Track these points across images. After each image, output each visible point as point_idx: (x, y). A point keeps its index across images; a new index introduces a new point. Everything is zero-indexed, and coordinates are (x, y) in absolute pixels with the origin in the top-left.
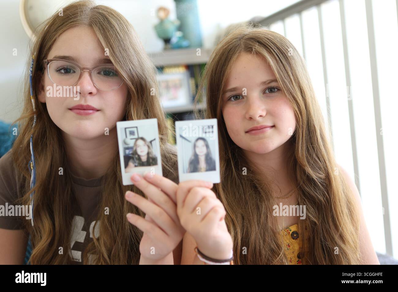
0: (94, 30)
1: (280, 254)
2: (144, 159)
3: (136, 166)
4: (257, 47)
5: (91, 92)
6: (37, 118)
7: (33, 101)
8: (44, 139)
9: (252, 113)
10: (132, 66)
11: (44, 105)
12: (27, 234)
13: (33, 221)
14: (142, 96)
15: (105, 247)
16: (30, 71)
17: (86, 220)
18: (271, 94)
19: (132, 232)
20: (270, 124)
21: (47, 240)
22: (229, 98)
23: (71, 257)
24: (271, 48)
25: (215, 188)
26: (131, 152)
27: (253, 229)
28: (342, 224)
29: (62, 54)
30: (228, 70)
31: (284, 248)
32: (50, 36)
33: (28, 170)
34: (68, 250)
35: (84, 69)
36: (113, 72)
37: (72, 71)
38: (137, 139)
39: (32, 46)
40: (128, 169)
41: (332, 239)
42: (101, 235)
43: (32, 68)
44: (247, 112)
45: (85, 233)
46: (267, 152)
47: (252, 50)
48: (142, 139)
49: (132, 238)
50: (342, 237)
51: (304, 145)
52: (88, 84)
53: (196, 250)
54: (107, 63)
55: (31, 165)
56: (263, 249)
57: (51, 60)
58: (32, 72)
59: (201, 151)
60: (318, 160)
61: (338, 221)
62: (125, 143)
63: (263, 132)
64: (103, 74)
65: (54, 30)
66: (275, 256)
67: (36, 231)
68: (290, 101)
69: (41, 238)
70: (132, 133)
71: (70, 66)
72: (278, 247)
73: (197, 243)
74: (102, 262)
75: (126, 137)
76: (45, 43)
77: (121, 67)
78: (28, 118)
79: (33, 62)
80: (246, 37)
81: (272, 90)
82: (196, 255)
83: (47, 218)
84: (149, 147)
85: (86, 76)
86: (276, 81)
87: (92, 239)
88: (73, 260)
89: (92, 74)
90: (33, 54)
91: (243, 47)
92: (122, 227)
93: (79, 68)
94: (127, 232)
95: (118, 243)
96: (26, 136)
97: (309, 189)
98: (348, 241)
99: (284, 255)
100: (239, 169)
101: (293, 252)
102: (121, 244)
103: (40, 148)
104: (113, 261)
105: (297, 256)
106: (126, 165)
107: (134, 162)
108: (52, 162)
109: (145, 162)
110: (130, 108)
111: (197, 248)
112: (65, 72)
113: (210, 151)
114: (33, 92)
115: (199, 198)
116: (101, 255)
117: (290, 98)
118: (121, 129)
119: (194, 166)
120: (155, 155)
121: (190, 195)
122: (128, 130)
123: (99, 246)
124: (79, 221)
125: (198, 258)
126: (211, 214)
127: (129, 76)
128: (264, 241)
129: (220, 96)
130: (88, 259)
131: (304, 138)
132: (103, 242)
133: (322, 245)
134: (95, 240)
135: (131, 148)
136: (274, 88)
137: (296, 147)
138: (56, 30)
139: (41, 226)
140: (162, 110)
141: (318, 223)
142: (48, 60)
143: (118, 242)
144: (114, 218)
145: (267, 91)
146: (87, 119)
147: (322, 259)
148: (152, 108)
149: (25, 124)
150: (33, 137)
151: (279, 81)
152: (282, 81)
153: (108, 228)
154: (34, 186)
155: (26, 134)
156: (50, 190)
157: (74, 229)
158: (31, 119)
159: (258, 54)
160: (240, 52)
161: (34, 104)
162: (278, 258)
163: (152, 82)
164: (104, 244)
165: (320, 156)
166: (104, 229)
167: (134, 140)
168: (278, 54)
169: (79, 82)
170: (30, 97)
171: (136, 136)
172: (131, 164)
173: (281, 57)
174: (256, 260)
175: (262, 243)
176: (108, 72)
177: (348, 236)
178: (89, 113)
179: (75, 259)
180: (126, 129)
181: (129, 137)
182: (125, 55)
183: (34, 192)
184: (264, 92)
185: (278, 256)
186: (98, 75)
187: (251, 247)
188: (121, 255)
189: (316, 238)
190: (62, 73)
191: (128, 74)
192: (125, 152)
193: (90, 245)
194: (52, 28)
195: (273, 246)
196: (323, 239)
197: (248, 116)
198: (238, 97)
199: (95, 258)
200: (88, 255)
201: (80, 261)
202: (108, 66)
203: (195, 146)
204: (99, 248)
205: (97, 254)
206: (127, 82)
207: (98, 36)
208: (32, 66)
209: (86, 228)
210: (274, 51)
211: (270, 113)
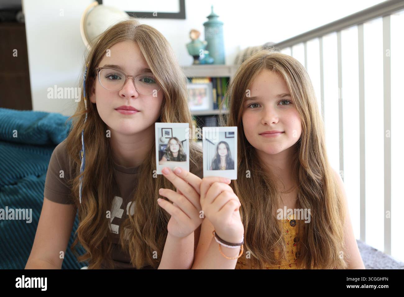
0: (138, 45)
1: (279, 238)
2: (175, 155)
3: (168, 160)
4: (277, 66)
5: (133, 95)
6: (88, 115)
7: (85, 101)
8: (93, 133)
9: (267, 119)
10: (168, 75)
11: (95, 105)
12: (76, 208)
13: (81, 199)
14: (174, 101)
15: (138, 223)
16: (84, 77)
17: (124, 200)
18: (284, 105)
19: (161, 212)
20: (281, 130)
21: (92, 216)
22: (249, 105)
23: (111, 230)
24: (288, 68)
25: (232, 184)
26: (165, 149)
27: (259, 216)
28: (332, 218)
29: (111, 63)
30: (251, 83)
31: (283, 233)
32: (101, 49)
33: (79, 158)
34: (109, 225)
35: (128, 76)
36: (152, 80)
37: (118, 78)
38: (171, 139)
39: (87, 55)
40: (161, 162)
41: (324, 230)
42: (135, 213)
43: (86, 74)
44: (263, 119)
45: (123, 211)
46: (275, 153)
47: (273, 68)
48: (175, 139)
49: (161, 217)
50: (331, 229)
51: (308, 151)
52: (131, 88)
53: (214, 233)
54: (148, 72)
55: (82, 154)
56: (266, 233)
57: (102, 68)
58: (85, 77)
59: (223, 152)
60: (318, 165)
61: (329, 215)
62: (161, 140)
63: (274, 136)
64: (144, 81)
65: (105, 43)
66: (275, 240)
67: (83, 207)
68: (299, 113)
69: (87, 214)
70: (167, 133)
71: (117, 74)
72: (279, 233)
73: (215, 228)
74: (135, 235)
75: (162, 136)
76: (97, 54)
77: (159, 76)
78: (81, 115)
79: (87, 69)
80: (269, 57)
81: (284, 102)
82: (214, 237)
83: (92, 197)
84: (180, 146)
85: (130, 82)
86: (289, 95)
87: (128, 216)
88: (111, 232)
89: (135, 81)
90: (87, 63)
91: (265, 64)
92: (153, 208)
93: (124, 76)
94: (157, 212)
95: (149, 221)
96: (78, 130)
97: (308, 188)
98: (336, 232)
99: (283, 238)
100: (251, 166)
101: (291, 237)
102: (152, 222)
103: (89, 141)
104: (145, 235)
105: (294, 240)
106: (160, 159)
107: (167, 157)
108: (98, 152)
109: (176, 158)
110: (164, 110)
111: (214, 231)
112: (113, 79)
113: (230, 152)
114: (86, 94)
115: (218, 192)
116: (135, 229)
117: (299, 111)
118: (158, 129)
119: (216, 165)
120: (185, 153)
121: (211, 188)
122: (164, 130)
123: (133, 222)
124: (118, 201)
125: (215, 240)
126: (227, 206)
127: (165, 84)
128: (268, 227)
129: (242, 103)
130: (124, 232)
131: (308, 146)
132: (136, 219)
133: (314, 234)
134: (130, 217)
135: (165, 145)
136: (287, 101)
137: (301, 152)
138: (107, 44)
139: (87, 204)
140: (190, 113)
141: (313, 216)
142: (99, 68)
143: (149, 219)
144: (147, 200)
145: (281, 103)
146: (129, 118)
147: (313, 245)
148: (182, 111)
149: (78, 120)
150: (84, 131)
151: (292, 96)
152: (294, 96)
153: (141, 208)
154: (83, 172)
155: (79, 128)
156: (96, 175)
157: (114, 207)
158: (84, 116)
159: (278, 72)
160: (262, 69)
161: (86, 104)
162: (278, 241)
163: (183, 90)
164: (138, 221)
165: (319, 161)
166: (139, 209)
167: (169, 139)
168: (293, 74)
169: (124, 87)
170: (83, 98)
171: (170, 136)
172: (164, 158)
173: (295, 76)
174: (260, 241)
175: (266, 228)
176: (148, 79)
177: (336, 228)
178: (131, 113)
179: (114, 232)
180: (162, 129)
181: (165, 136)
182: (162, 66)
183: (83, 176)
184: (278, 104)
185: (278, 239)
186: (140, 82)
187: (256, 230)
188: (151, 230)
189: (310, 228)
190: (110, 79)
191: (164, 82)
192: (160, 148)
193: (126, 220)
194: (104, 41)
195: (275, 231)
196: (315, 229)
197: (263, 122)
198: (257, 105)
199: (130, 231)
200: (125, 228)
201: (118, 233)
202: (148, 74)
203: (218, 148)
204: (134, 223)
205: (132, 229)
206: (163, 89)
207: (141, 49)
208: (86, 73)
209: (124, 207)
210: (291, 71)
211: (282, 121)
